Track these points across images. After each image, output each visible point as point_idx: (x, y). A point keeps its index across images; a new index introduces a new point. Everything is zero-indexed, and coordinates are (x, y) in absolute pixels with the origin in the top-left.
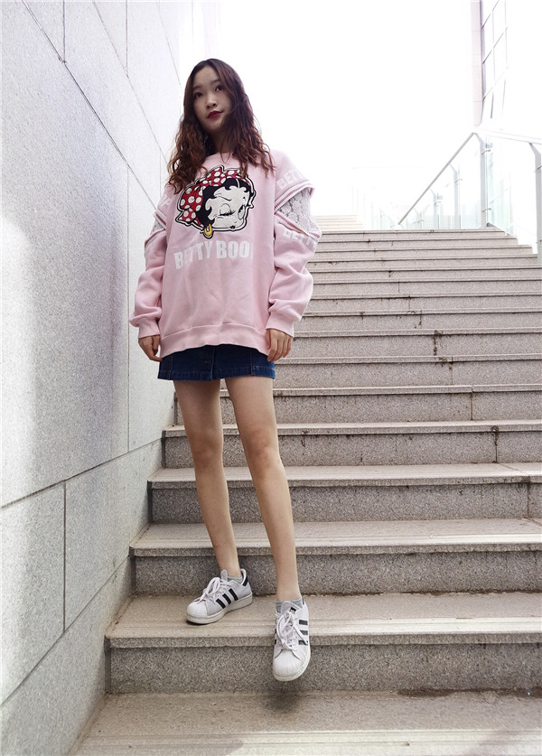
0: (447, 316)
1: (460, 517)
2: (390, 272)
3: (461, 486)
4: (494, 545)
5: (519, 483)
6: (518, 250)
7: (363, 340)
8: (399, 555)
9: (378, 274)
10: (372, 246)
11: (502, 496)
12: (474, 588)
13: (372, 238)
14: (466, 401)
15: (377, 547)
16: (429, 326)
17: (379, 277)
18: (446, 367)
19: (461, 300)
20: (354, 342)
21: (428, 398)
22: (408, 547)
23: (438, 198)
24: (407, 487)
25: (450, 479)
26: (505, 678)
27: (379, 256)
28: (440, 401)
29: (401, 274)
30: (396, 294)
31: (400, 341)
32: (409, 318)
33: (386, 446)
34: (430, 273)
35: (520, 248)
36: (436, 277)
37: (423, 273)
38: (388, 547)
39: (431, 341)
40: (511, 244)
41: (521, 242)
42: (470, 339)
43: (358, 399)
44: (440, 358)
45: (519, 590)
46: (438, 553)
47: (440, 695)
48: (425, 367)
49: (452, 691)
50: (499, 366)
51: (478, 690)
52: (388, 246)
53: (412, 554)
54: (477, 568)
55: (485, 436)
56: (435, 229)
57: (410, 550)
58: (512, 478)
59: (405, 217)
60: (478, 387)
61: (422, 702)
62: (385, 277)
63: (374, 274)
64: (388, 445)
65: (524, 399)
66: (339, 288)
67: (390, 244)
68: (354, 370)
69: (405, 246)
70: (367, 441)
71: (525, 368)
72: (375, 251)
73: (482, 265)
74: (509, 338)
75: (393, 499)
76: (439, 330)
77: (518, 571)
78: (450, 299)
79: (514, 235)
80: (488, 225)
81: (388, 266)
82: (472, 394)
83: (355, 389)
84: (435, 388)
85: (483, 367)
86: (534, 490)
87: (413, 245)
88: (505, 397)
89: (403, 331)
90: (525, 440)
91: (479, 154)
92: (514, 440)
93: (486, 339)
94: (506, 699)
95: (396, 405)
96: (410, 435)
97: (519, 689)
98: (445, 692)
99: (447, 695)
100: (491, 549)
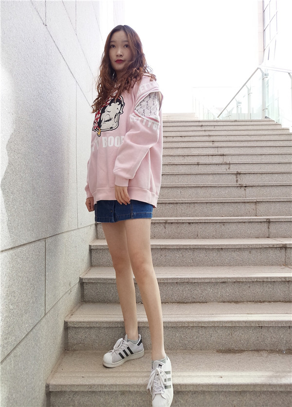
0: (243, 165)
1: (250, 264)
2: (213, 141)
3: (250, 249)
4: (267, 278)
5: (280, 247)
6: (282, 131)
7: (199, 176)
8: (217, 283)
9: (207, 143)
10: (204, 128)
11: (272, 254)
12: (256, 300)
13: (204, 124)
14: (253, 206)
15: (206, 278)
16: (234, 169)
17: (207, 144)
18: (243, 189)
19: (251, 156)
20: (193, 177)
21: (233, 205)
22: (222, 278)
23: (239, 103)
24: (222, 249)
25: (244, 245)
26: (272, 344)
27: (207, 133)
28: (239, 206)
29: (219, 143)
30: (216, 153)
31: (218, 176)
32: (223, 165)
33: (211, 229)
34: (234, 142)
35: (283, 129)
36: (238, 144)
37: (231, 143)
38: (211, 278)
39: (234, 177)
40: (278, 127)
41: (283, 127)
42: (256, 175)
43: (196, 204)
44: (240, 184)
45: (280, 301)
46: (237, 282)
47: (238, 353)
48: (231, 188)
49: (244, 351)
50: (271, 188)
51: (258, 351)
52: (212, 128)
53: (224, 282)
54: (258, 290)
55: (263, 224)
56: (237, 119)
57: (223, 280)
58: (277, 244)
59: (221, 113)
60: (259, 199)
61: (229, 356)
62: (211, 144)
63: (204, 143)
64: (211, 228)
65: (284, 205)
66: (185, 150)
67: (213, 127)
68: (193, 190)
69: (221, 128)
70: (200, 226)
71: (284, 189)
72: (205, 131)
73: (262, 138)
74: (277, 175)
75: (214, 255)
76: (239, 171)
77: (280, 291)
78: (245, 156)
79: (280, 123)
80: (266, 117)
81: (212, 139)
82: (256, 203)
83: (194, 199)
84: (237, 200)
85: (262, 189)
86: (288, 250)
87: (225, 128)
88: (274, 204)
89: (220, 171)
90: (284, 226)
91: (261, 79)
92: (278, 226)
93: (264, 176)
94: (272, 355)
95: (216, 208)
96: (223, 223)
97: (279, 350)
98: (241, 351)
99: (242, 353)
100: (265, 280)
